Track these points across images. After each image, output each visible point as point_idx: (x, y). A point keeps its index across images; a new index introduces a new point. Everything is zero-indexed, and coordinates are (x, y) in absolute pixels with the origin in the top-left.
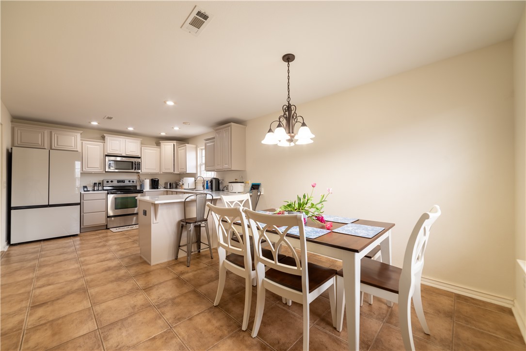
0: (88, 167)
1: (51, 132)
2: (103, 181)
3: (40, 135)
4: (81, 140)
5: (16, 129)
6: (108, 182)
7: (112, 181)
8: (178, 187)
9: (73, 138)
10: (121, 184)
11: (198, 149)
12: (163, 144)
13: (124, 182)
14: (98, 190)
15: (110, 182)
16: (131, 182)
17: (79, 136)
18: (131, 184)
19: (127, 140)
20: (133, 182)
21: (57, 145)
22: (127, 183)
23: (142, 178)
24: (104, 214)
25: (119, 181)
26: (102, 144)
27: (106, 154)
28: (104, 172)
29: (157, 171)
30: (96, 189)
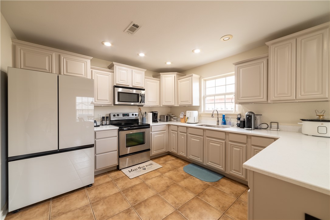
0: (98, 100)
1: (59, 56)
2: (110, 115)
3: (47, 58)
4: (91, 68)
5: (18, 48)
6: (114, 116)
7: (118, 115)
8: (173, 119)
9: (84, 64)
10: (126, 118)
11: (202, 80)
12: (163, 76)
13: (128, 116)
14: (106, 125)
15: (116, 115)
16: (134, 116)
17: (89, 62)
18: (134, 117)
19: (134, 70)
20: (136, 115)
21: (67, 72)
22: (131, 117)
23: (143, 111)
24: (116, 152)
25: (124, 115)
26: (111, 73)
27: (115, 85)
28: (113, 105)
29: (157, 104)
30: (104, 124)
